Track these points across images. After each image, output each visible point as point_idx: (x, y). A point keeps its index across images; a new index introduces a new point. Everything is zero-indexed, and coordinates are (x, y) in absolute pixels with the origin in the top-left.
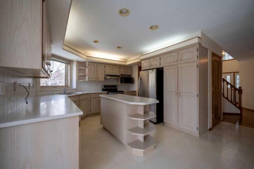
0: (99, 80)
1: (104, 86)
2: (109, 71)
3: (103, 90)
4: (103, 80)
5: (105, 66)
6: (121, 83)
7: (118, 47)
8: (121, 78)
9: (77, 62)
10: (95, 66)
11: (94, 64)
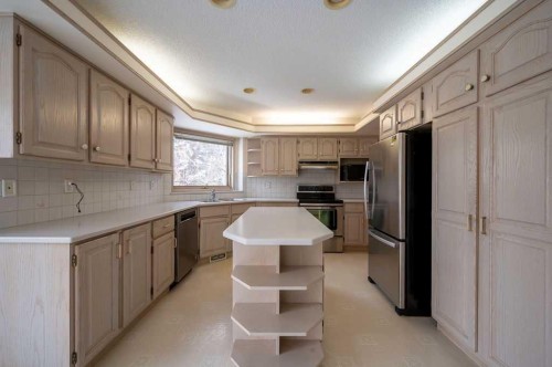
0: (286, 173)
1: (301, 188)
2: (309, 152)
3: (299, 196)
4: (294, 173)
5: (298, 142)
6: (342, 179)
7: (305, 91)
8: (342, 168)
9: (245, 139)
10: (274, 143)
11: (273, 139)
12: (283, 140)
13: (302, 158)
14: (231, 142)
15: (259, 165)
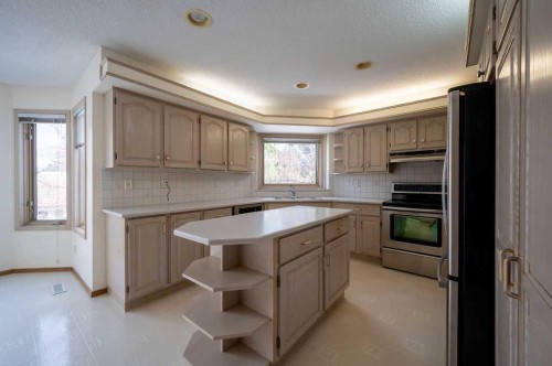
0: (373, 169)
1: (397, 187)
3: (395, 197)
5: (388, 130)
9: (331, 134)
10: (359, 135)
11: (356, 130)
12: (368, 130)
13: (394, 148)
14: (318, 139)
15: (341, 161)
